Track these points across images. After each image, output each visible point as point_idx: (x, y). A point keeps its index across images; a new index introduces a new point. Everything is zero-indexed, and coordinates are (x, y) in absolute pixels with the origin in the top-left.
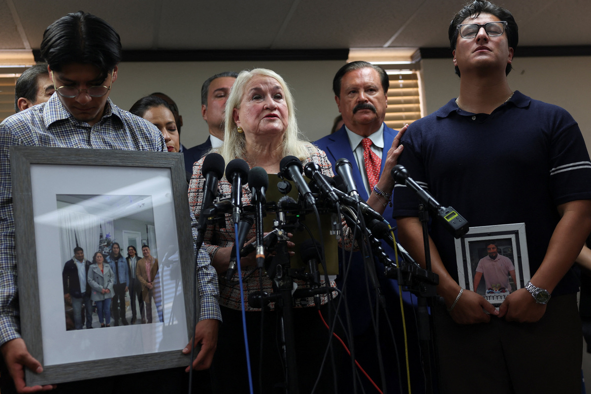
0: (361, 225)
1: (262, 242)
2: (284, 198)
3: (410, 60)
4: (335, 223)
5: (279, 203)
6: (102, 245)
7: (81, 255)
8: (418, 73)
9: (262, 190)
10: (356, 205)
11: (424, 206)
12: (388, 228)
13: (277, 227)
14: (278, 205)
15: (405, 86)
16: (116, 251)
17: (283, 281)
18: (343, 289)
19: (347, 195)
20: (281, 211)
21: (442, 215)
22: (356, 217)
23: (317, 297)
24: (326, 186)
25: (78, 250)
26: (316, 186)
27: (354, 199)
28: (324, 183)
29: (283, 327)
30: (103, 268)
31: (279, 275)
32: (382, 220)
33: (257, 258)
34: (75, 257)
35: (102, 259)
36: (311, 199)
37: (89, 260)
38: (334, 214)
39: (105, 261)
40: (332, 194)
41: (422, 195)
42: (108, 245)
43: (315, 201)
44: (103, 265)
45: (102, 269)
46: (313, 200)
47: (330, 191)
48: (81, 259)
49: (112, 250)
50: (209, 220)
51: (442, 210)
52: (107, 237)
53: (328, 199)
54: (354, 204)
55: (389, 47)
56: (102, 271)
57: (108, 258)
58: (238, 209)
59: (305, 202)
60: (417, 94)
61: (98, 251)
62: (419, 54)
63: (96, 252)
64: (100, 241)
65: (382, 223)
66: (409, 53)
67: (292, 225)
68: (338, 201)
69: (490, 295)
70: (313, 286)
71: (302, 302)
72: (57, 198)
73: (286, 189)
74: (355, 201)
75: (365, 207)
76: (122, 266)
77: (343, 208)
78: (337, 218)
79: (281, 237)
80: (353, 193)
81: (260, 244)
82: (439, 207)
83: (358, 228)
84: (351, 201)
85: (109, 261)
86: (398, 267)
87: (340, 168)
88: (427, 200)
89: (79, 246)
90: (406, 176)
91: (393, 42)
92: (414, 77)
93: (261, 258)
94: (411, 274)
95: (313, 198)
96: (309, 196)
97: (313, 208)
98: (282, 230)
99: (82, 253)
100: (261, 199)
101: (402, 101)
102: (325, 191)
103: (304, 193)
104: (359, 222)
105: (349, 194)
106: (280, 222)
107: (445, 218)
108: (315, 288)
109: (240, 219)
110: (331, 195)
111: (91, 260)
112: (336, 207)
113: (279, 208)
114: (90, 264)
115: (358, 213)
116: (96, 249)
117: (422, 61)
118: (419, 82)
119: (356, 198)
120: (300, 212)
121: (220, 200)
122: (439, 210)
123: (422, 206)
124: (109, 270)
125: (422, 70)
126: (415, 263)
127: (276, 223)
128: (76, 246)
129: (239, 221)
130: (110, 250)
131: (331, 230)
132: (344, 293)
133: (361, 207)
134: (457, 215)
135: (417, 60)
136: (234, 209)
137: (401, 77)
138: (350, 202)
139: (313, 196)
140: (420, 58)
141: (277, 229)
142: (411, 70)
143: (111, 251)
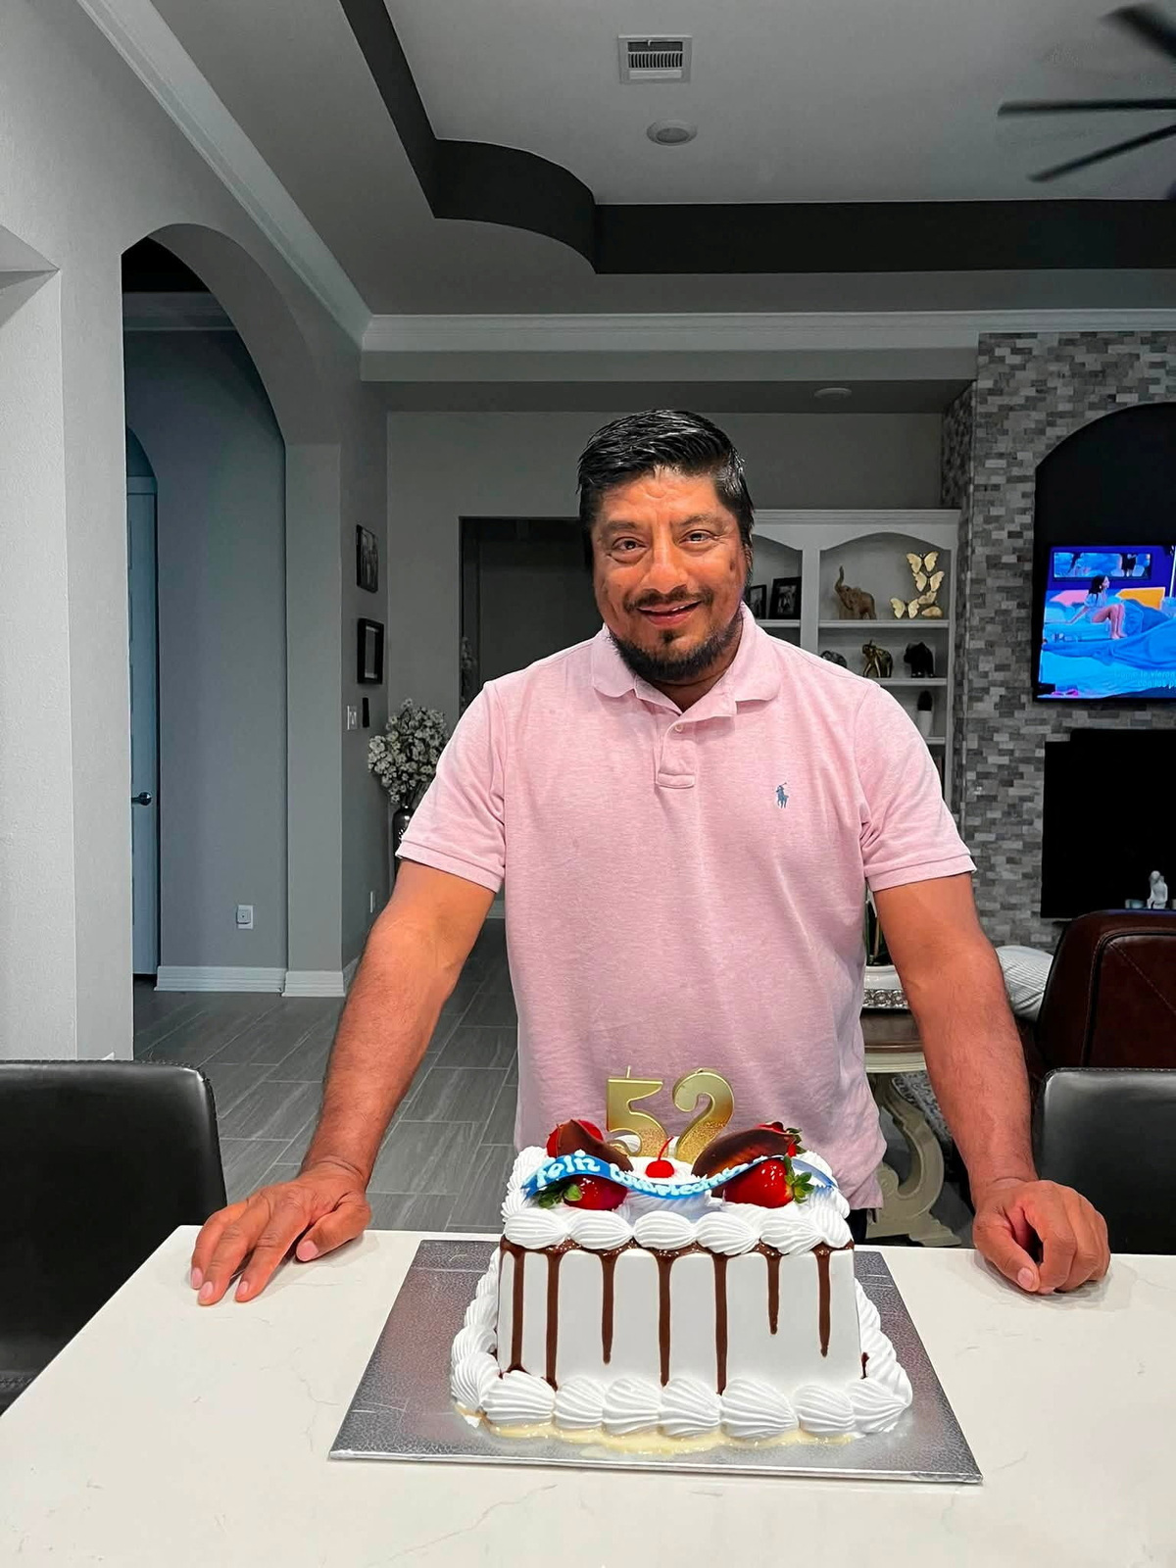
69: (561, 1222)
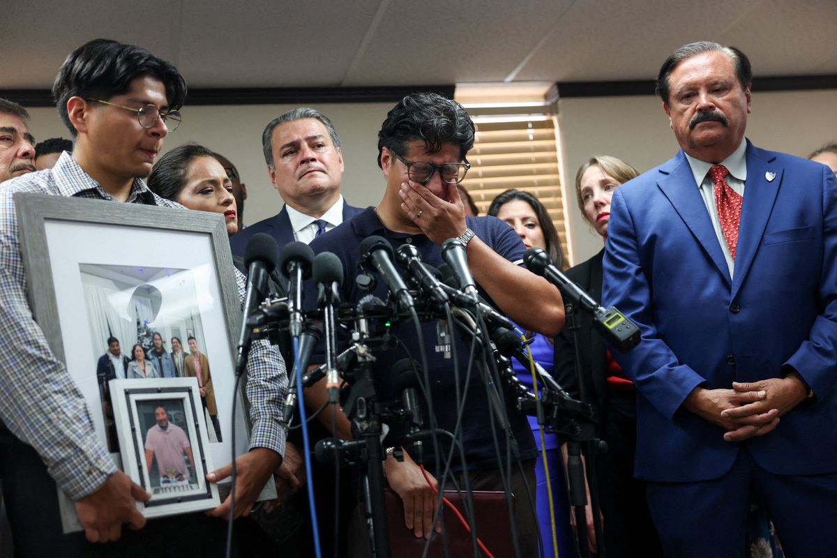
0: (482, 336)
1: (335, 364)
2: (367, 299)
3: (543, 100)
4: (443, 334)
5: (359, 305)
6: (141, 334)
7: (116, 348)
8: (555, 119)
9: (334, 287)
10: (475, 306)
11: (574, 306)
12: (522, 340)
13: (357, 342)
14: (358, 309)
15: (536, 138)
16: (157, 343)
17: (368, 422)
18: (456, 432)
19: (459, 292)
20: (362, 318)
21: (601, 319)
22: (474, 325)
23: (417, 445)
24: (429, 280)
25: (112, 341)
26: (413, 279)
27: (470, 297)
28: (425, 275)
29: (368, 490)
30: (145, 366)
31: (362, 413)
32: (511, 329)
33: (328, 389)
34: (110, 350)
35: (142, 354)
36: (407, 298)
37: (127, 355)
38: (441, 321)
39: (147, 358)
40: (438, 291)
41: (570, 291)
42: (148, 335)
43: (414, 301)
44: (144, 363)
45: (143, 368)
46: (409, 300)
47: (435, 286)
48: (116, 353)
49: (153, 341)
50: (256, 334)
51: (601, 312)
52: (145, 325)
53: (431, 300)
54: (470, 305)
55: (513, 81)
56: (144, 371)
57: (149, 353)
58: (298, 315)
59: (399, 304)
60: (554, 149)
61: (136, 343)
62: (556, 91)
63: (134, 344)
64: (138, 329)
65: (512, 332)
66: (541, 89)
67: (378, 339)
68: (447, 301)
70: (412, 428)
71: (395, 452)
72: (80, 268)
73: (369, 284)
74: (472, 300)
75: (487, 311)
76: (167, 365)
77: (454, 311)
78: (446, 327)
79: (364, 356)
80: (469, 289)
81: (332, 367)
82: (595, 308)
83: (477, 341)
84: (467, 300)
85: (151, 357)
86: (537, 399)
87: (449, 253)
88: (578, 298)
89: (113, 336)
90: (545, 263)
91: (518, 75)
92: (549, 124)
93: (334, 388)
94: (556, 407)
95: (410, 297)
96: (404, 294)
97: (411, 312)
98: (365, 346)
99: (118, 345)
100: (333, 300)
101: (533, 160)
102: (428, 287)
103: (396, 290)
104: (479, 331)
105: (464, 291)
106: (362, 334)
107: (605, 323)
108: (415, 433)
109: (302, 331)
110: (436, 292)
111: (129, 356)
112: (444, 310)
113: (360, 313)
114: (129, 360)
115: (477, 319)
116: (135, 341)
117: (561, 102)
118: (557, 131)
119: (473, 297)
120: (391, 319)
121: (271, 304)
122: (596, 312)
123: (570, 306)
124: (153, 370)
125: (561, 114)
126: (563, 392)
127: (356, 336)
128: (109, 336)
129: (300, 334)
130: (150, 343)
131: (438, 345)
132: (457, 438)
133: (481, 310)
134: (622, 319)
135: (554, 100)
136: (292, 315)
137: (530, 125)
138: (465, 303)
139: (410, 294)
140: (557, 96)
141: (357, 344)
142: (545, 114)
143: (152, 344)
